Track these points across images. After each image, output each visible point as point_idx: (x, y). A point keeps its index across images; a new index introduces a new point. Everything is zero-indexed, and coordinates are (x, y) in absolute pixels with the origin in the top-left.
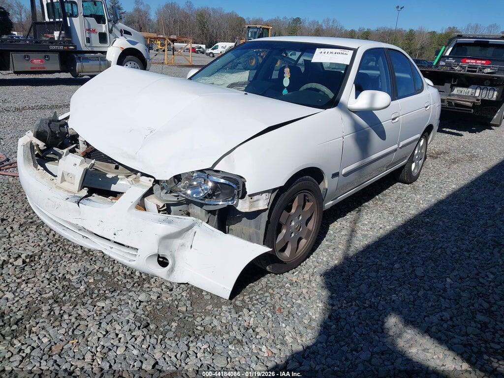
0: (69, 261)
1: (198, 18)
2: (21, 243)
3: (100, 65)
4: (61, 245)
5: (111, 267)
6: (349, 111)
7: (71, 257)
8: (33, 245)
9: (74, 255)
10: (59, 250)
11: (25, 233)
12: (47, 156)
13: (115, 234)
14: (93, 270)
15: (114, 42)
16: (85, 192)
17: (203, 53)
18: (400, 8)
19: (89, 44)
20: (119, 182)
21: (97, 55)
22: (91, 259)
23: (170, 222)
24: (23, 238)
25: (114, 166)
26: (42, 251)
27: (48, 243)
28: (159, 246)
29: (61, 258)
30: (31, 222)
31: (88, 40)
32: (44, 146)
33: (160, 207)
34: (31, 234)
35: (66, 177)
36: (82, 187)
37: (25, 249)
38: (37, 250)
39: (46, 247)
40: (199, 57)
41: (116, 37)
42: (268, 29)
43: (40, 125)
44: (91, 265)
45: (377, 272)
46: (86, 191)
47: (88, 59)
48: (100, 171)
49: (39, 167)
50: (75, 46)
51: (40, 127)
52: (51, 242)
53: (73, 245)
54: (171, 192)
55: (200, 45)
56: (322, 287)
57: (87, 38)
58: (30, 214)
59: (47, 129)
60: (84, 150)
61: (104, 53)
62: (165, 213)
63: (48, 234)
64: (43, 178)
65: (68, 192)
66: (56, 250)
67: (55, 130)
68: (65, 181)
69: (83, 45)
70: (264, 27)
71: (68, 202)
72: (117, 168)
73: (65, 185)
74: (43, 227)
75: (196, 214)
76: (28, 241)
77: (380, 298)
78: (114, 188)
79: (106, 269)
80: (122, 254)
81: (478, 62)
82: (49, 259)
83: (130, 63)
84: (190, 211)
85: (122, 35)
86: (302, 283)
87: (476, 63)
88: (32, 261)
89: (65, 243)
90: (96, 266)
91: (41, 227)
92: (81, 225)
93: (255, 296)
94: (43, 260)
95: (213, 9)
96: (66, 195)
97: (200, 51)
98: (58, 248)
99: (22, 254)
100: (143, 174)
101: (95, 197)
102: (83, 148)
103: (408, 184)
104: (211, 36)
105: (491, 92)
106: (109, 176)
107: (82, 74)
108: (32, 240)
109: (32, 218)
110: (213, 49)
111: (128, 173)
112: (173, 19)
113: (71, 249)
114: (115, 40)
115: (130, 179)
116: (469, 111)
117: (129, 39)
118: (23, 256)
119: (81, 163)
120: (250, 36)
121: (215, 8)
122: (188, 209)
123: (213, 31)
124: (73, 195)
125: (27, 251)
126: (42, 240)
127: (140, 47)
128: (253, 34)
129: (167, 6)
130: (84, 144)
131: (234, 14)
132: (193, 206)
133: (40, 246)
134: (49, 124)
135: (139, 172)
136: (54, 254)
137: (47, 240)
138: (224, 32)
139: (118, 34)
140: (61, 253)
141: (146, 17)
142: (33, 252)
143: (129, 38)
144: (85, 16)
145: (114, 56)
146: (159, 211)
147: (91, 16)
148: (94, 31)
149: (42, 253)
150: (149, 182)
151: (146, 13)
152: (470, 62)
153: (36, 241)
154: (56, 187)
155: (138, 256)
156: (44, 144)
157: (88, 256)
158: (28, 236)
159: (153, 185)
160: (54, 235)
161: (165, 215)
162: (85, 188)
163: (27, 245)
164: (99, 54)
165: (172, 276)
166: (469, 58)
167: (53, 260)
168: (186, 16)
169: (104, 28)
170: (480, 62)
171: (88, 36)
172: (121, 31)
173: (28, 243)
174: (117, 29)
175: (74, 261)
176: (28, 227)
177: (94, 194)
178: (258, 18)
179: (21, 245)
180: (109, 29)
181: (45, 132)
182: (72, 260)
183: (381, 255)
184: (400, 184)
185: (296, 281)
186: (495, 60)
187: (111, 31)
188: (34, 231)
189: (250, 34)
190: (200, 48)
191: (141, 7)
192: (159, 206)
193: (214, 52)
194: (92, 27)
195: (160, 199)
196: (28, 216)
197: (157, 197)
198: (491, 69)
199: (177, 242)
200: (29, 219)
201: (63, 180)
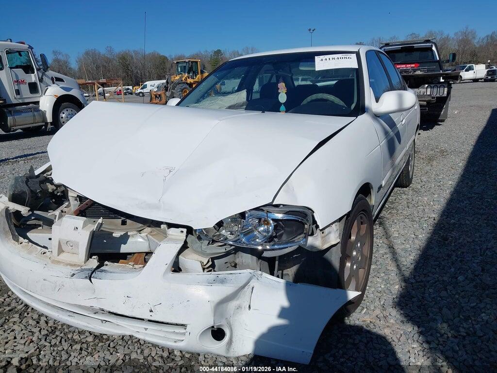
0: (81, 356)
1: (121, 61)
2: (7, 343)
3: (34, 116)
4: (62, 335)
5: (139, 351)
6: (376, 116)
7: (81, 349)
8: (23, 341)
9: (85, 346)
10: (60, 342)
11: (6, 327)
12: (28, 223)
13: (151, 311)
14: (117, 361)
15: (46, 90)
16: (94, 262)
17: (131, 94)
18: (312, 30)
19: (18, 96)
20: (130, 240)
21: (29, 106)
22: (109, 346)
23: (223, 281)
24: (6, 335)
25: (120, 221)
26: (38, 348)
27: (44, 335)
28: (214, 316)
29: (67, 353)
30: (10, 311)
31: (18, 92)
32: (29, 211)
33: (205, 263)
34: (15, 327)
35: (64, 247)
36: (90, 255)
37: (14, 351)
38: (32, 349)
39: (43, 342)
40: (129, 98)
41: (48, 85)
42: (197, 62)
43: (15, 186)
44: (112, 354)
45: (446, 290)
46: (96, 261)
47: (20, 112)
48: (105, 231)
49: (21, 239)
50: (5, 100)
51: (16, 187)
52: (46, 332)
53: (77, 331)
54: (214, 242)
55: (127, 87)
56: (402, 322)
57: (16, 90)
58: (5, 300)
59: (26, 189)
60: (77, 208)
61: (37, 103)
62: (210, 271)
63: (38, 323)
64: (30, 253)
65: (71, 265)
66: (57, 343)
67: (34, 188)
68: (63, 251)
69: (13, 98)
70: (192, 60)
71: (74, 279)
72: (124, 223)
73: (63, 257)
74: (28, 314)
75: (245, 264)
76: (15, 338)
77: (470, 321)
78: (124, 249)
79: (133, 356)
80: (162, 335)
81: (407, 66)
82: (52, 359)
83: (67, 110)
84: (237, 261)
85: (54, 83)
86: (378, 321)
87: (406, 67)
88: (29, 366)
89: (66, 330)
90: (118, 354)
91: (26, 314)
92: (97, 305)
93: (338, 352)
94: (44, 360)
95: (134, 51)
96: (70, 270)
97: (128, 92)
98: (59, 339)
99: (11, 359)
100: (170, 226)
101: (109, 266)
102: (74, 205)
103: (406, 187)
104: (136, 77)
105: (442, 89)
106: (117, 234)
107: (15, 128)
108: (21, 335)
109: (9, 305)
110: (142, 89)
111: (140, 227)
112: (95, 65)
113: (76, 337)
114: (47, 89)
115: (143, 234)
116: (424, 109)
117: (61, 86)
118: (15, 362)
119: (85, 225)
120: (179, 71)
121: (136, 49)
122: (235, 259)
123: (137, 73)
124: (79, 268)
125: (18, 352)
126: (33, 333)
127: (75, 92)
128: (183, 68)
129: (87, 53)
130: (76, 200)
131: (156, 53)
132: (241, 254)
133: (33, 341)
134: (27, 182)
135: (162, 223)
136: (55, 349)
137: (40, 331)
138: (148, 71)
139: (49, 82)
140: (66, 346)
141: (67, 67)
142: (27, 352)
143: (62, 84)
144: (11, 68)
145: (48, 105)
146: (204, 269)
147: (17, 67)
148: (23, 82)
149: (40, 351)
150: (182, 234)
151: (66, 62)
152: (401, 67)
153: (26, 336)
154: (52, 263)
155: (187, 334)
156: (29, 209)
157: (103, 342)
158: (13, 331)
159: (187, 236)
160: (47, 323)
161: (210, 273)
162: (93, 257)
163: (15, 344)
164: (31, 105)
165: (232, 350)
166: (399, 64)
167: (58, 358)
168: (109, 61)
169: (33, 78)
170: (410, 66)
171: (17, 88)
172: (52, 79)
173: (15, 340)
174: (48, 77)
175: (86, 353)
176: (7, 318)
177: (106, 263)
178: (180, 54)
179: (7, 346)
180: (39, 78)
181: (24, 193)
182: (84, 353)
183: (435, 269)
184: (398, 188)
185: (370, 322)
186: (422, 62)
187: (41, 80)
188: (18, 322)
189: (179, 69)
190: (128, 89)
191: (60, 57)
192: (203, 262)
193: (145, 91)
194: (21, 78)
195: (203, 253)
196: (3, 302)
197: (196, 252)
198: (421, 71)
199: (233, 305)
200: (6, 306)
201: (60, 251)
